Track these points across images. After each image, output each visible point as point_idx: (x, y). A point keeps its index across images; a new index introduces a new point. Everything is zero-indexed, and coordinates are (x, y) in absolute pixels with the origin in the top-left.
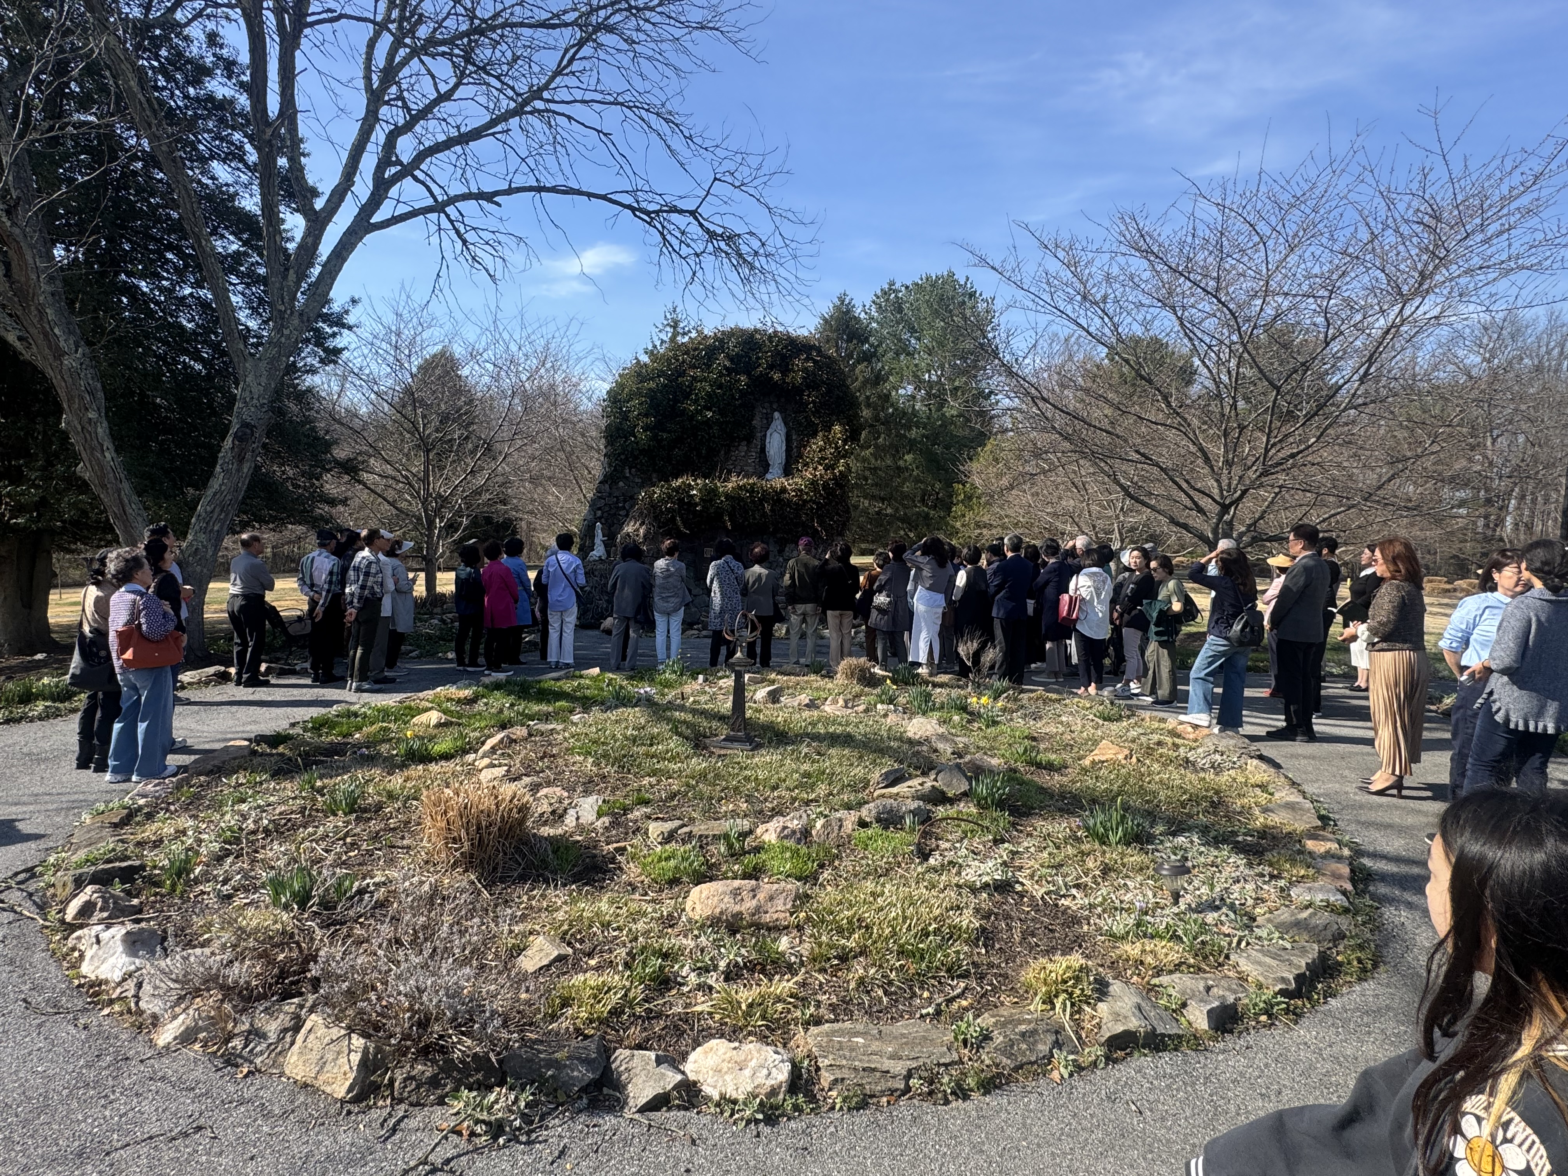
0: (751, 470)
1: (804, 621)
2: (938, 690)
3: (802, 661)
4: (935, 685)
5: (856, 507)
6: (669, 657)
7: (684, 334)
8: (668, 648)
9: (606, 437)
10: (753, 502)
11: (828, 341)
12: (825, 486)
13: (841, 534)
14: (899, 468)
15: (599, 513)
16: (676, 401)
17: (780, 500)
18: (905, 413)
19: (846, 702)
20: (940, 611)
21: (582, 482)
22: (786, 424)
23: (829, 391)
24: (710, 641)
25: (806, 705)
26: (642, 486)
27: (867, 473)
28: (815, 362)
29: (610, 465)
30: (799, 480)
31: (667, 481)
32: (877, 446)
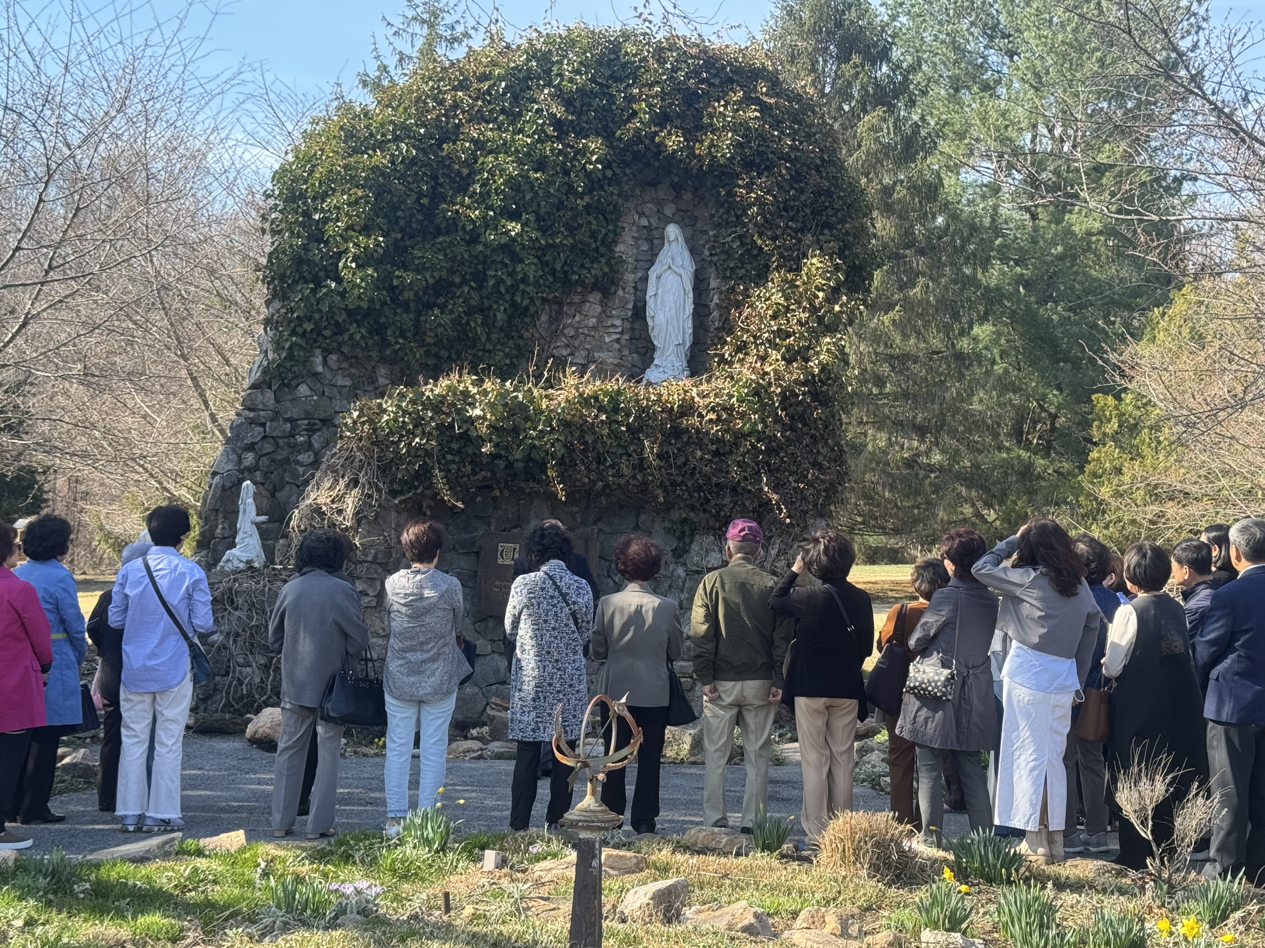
0: (610, 358)
1: (739, 720)
2: (1069, 898)
3: (735, 818)
4: (1061, 885)
5: (858, 449)
6: (414, 805)
7: (454, 40)
8: (414, 783)
9: (268, 281)
10: (616, 435)
11: (793, 59)
12: (787, 398)
13: (823, 513)
14: (959, 356)
15: (249, 458)
16: (436, 197)
17: (677, 432)
18: (974, 228)
19: (844, 923)
20: (1067, 700)
21: (206, 383)
22: (693, 251)
23: (796, 177)
24: (510, 766)
25: (748, 929)
26: (353, 394)
27: (885, 369)
28: (764, 108)
29: (278, 345)
30: (726, 386)
31: (411, 383)
32: (908, 305)
